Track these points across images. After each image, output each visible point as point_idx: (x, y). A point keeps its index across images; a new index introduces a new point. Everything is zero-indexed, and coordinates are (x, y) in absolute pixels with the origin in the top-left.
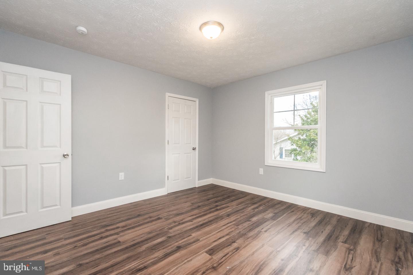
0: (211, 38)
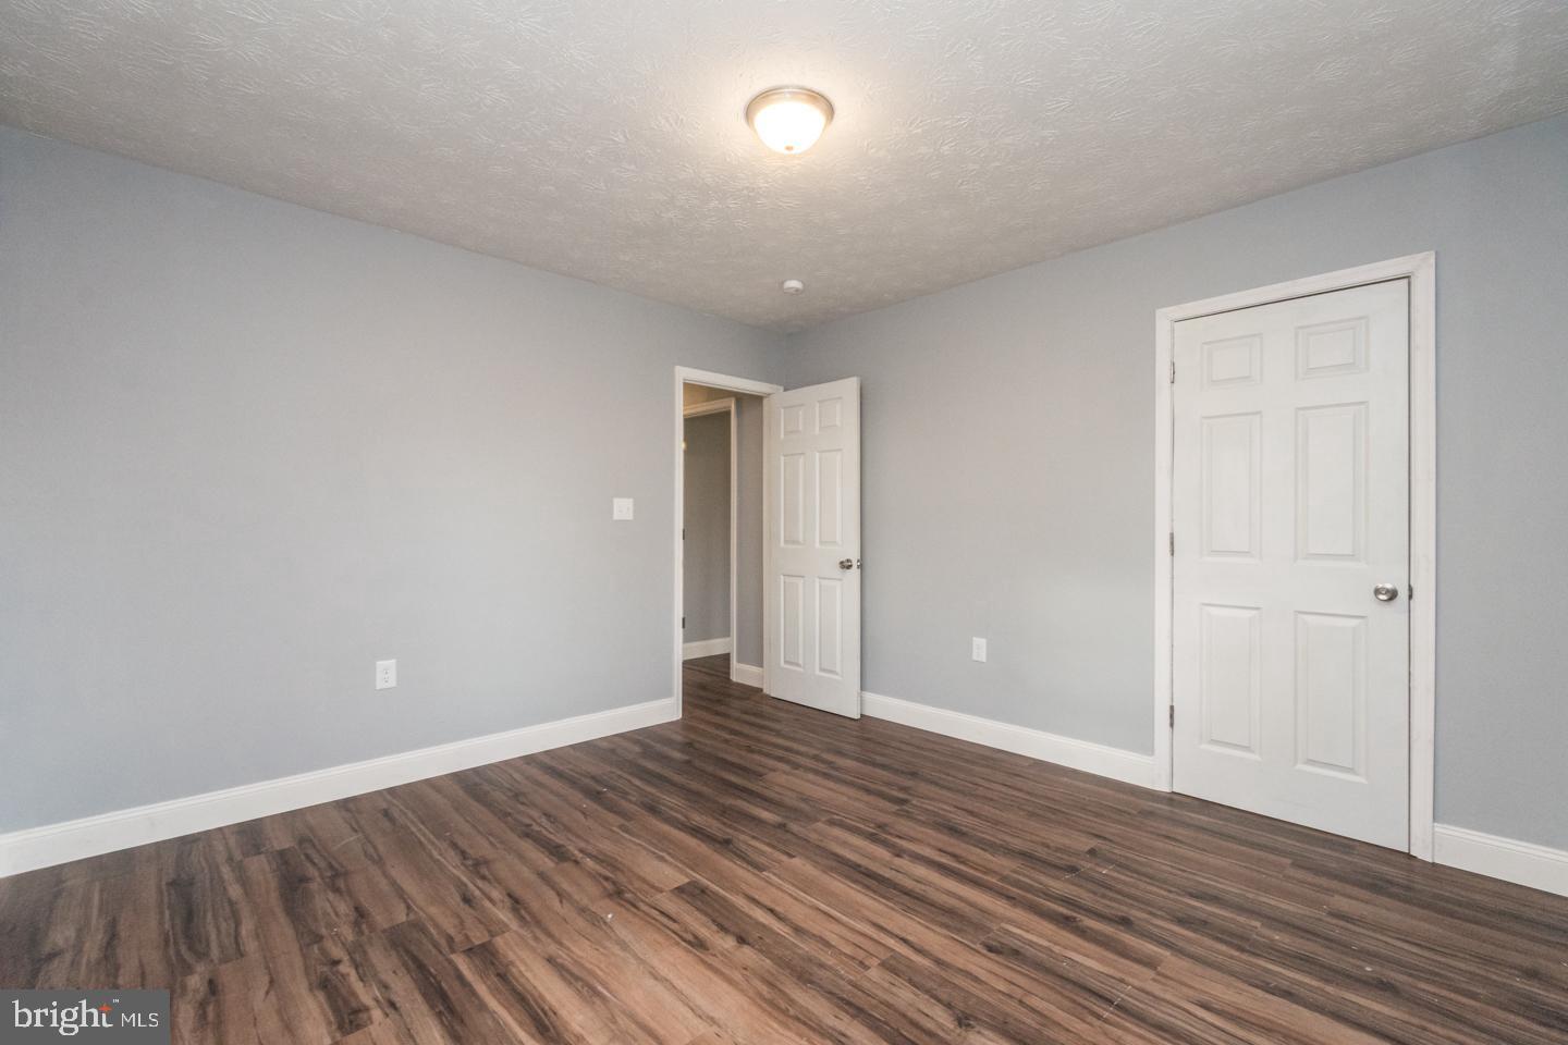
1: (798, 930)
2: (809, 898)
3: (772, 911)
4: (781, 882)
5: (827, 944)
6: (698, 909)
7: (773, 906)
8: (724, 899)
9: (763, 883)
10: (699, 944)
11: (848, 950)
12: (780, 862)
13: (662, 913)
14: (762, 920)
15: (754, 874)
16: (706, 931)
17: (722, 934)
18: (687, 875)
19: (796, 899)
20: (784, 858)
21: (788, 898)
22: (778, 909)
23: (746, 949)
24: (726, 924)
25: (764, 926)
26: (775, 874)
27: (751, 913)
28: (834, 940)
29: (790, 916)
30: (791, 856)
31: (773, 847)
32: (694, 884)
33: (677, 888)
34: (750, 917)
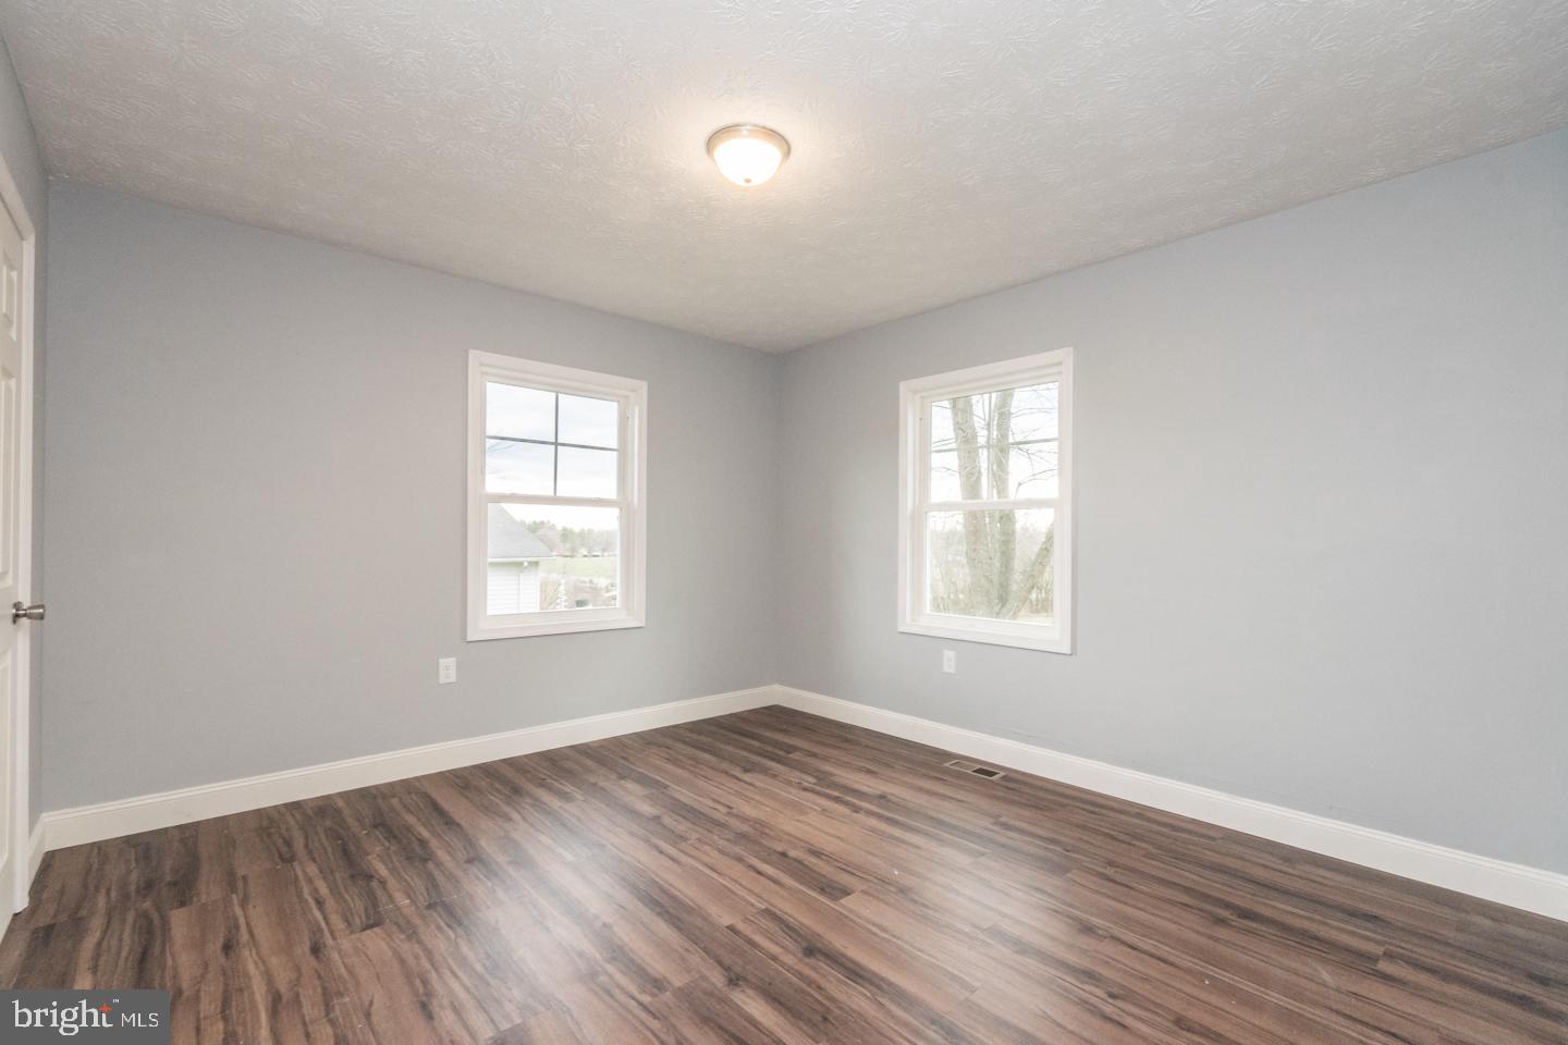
0: (748, 181)
1: (740, 859)
2: (724, 882)
3: (759, 873)
4: (748, 897)
5: (720, 851)
6: (824, 876)
7: (757, 876)
8: (802, 884)
9: (764, 896)
10: (817, 853)
11: (706, 848)
12: (746, 920)
13: (853, 874)
14: (768, 867)
15: (775, 907)
16: (812, 861)
17: (800, 858)
18: (843, 906)
19: (736, 881)
20: (741, 926)
21: (744, 883)
22: (754, 874)
23: (780, 849)
24: (796, 864)
25: (767, 863)
26: (752, 905)
27: (777, 871)
28: (715, 854)
29: (744, 869)
30: (731, 928)
31: (751, 942)
32: (835, 898)
33: (849, 894)
34: (778, 869)
